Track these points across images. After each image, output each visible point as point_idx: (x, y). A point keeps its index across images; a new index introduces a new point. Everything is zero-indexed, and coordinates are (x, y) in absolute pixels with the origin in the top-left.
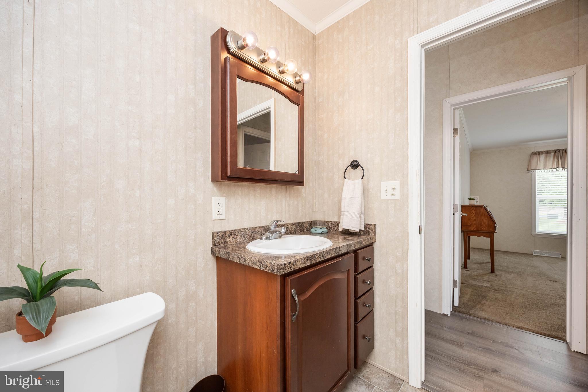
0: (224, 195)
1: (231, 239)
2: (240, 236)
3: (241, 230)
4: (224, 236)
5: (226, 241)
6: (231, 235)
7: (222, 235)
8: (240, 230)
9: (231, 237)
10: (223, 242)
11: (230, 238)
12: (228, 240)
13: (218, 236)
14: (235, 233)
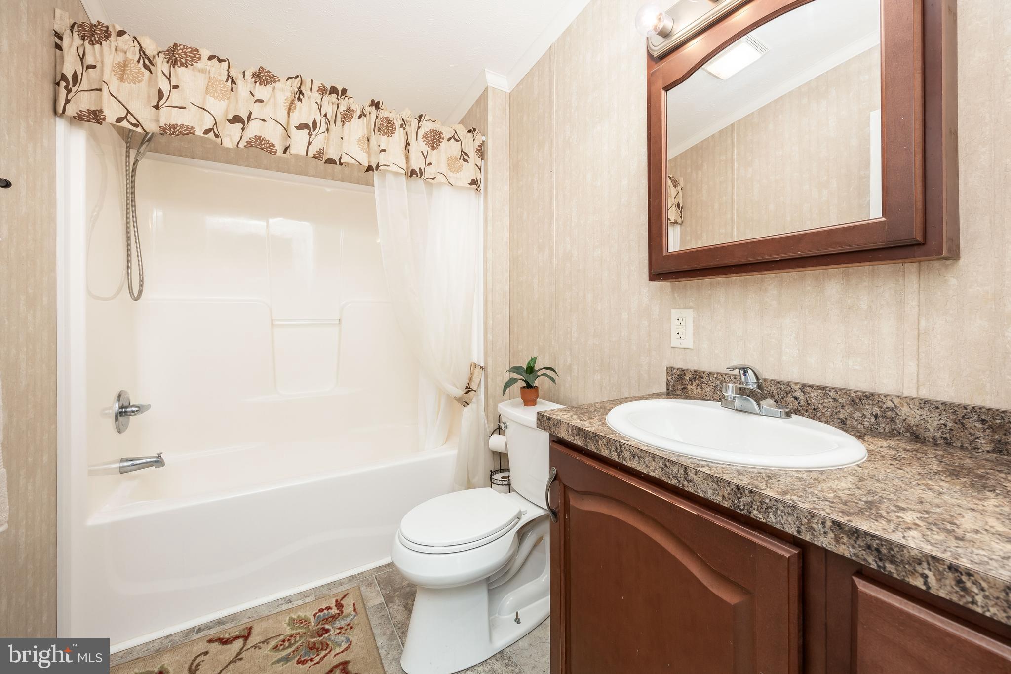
0: (691, 304)
1: (693, 387)
2: (712, 387)
3: (715, 376)
4: (681, 378)
5: (684, 388)
6: (695, 379)
7: (679, 375)
8: (713, 374)
9: (694, 384)
10: (680, 387)
11: (692, 384)
12: (689, 387)
13: (672, 374)
14: (703, 378)
